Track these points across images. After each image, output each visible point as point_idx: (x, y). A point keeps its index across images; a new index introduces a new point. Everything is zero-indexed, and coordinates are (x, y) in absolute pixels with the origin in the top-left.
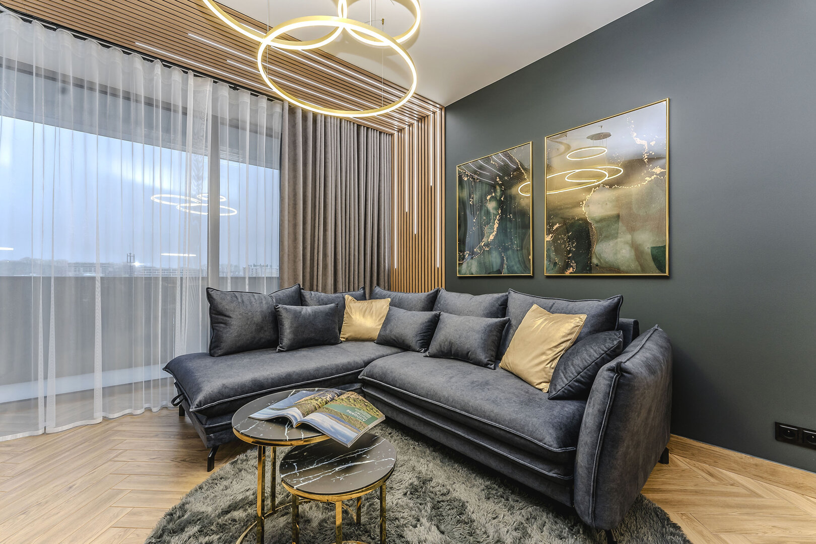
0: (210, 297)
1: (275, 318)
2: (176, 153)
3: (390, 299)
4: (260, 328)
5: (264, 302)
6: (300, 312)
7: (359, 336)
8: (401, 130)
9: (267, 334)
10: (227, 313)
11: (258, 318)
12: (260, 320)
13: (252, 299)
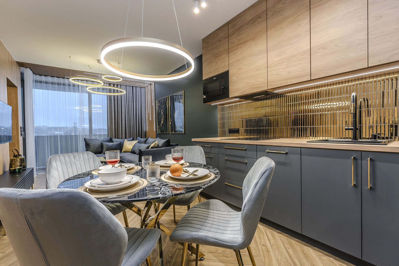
0: (85, 141)
1: (102, 146)
2: (76, 93)
3: (138, 141)
4: (98, 149)
5: (99, 142)
6: (108, 144)
7: (126, 151)
8: (147, 87)
9: (100, 150)
10: (89, 145)
11: (97, 146)
12: (98, 146)
13: (96, 141)
